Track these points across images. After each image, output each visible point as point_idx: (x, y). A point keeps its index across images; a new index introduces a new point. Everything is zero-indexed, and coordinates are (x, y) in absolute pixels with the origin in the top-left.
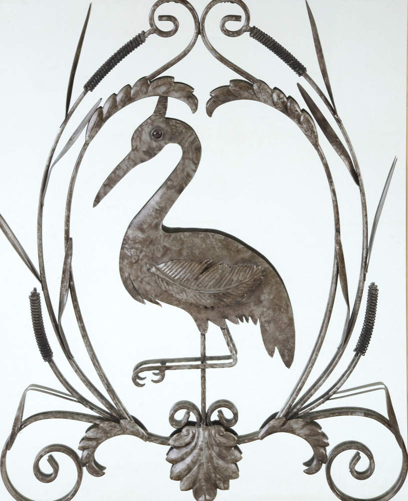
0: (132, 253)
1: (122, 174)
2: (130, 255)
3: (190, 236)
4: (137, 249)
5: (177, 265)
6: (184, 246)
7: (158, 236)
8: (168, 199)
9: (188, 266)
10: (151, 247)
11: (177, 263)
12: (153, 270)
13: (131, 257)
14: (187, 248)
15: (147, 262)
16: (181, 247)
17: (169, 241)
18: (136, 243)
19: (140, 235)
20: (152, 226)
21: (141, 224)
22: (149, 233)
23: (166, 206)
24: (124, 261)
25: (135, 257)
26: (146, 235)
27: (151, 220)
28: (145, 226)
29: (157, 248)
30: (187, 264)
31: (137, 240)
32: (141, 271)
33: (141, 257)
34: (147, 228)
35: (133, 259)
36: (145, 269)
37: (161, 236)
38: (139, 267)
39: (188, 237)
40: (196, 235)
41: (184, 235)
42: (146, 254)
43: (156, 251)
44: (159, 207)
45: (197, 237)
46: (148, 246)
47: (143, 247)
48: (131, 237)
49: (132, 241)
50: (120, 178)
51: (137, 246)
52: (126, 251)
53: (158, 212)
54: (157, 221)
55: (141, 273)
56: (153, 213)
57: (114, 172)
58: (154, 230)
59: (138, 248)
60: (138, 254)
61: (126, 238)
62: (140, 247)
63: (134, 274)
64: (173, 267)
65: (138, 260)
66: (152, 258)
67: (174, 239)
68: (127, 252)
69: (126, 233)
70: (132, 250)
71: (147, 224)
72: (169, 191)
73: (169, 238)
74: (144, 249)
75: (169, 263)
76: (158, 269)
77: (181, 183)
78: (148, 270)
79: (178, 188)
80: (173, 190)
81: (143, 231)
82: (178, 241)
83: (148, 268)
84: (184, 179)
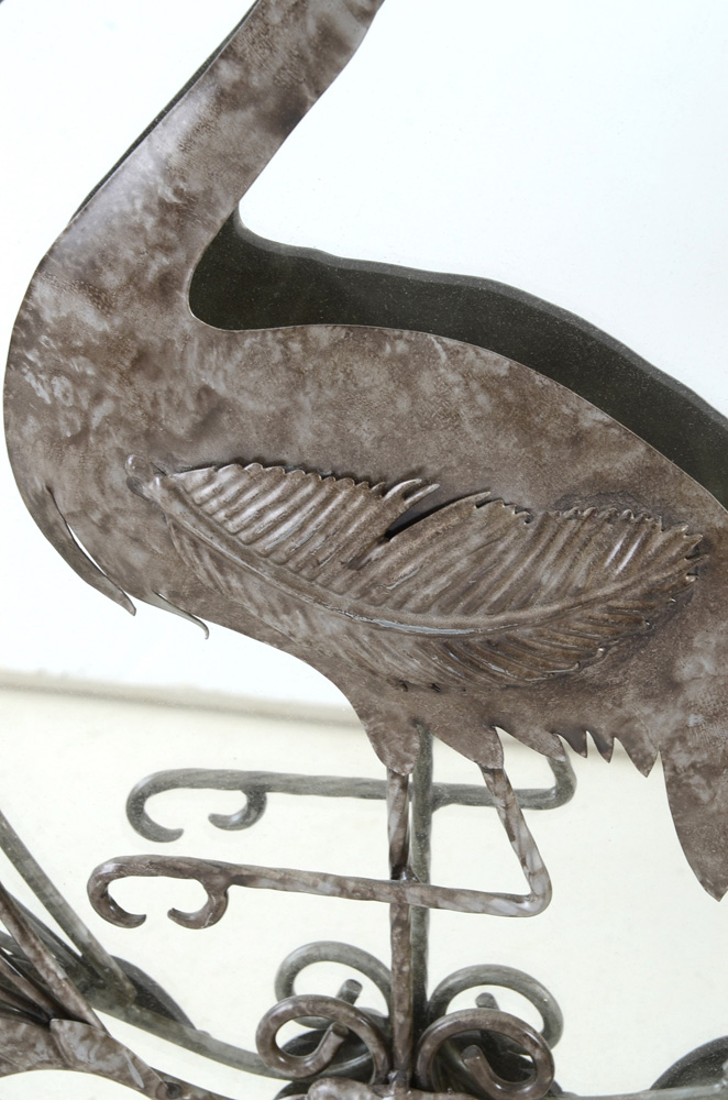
0: (58, 393)
2: (48, 401)
3: (334, 345)
4: (78, 380)
5: (265, 492)
6: (301, 398)
7: (175, 336)
8: (223, 157)
9: (313, 503)
10: (141, 382)
11: (265, 482)
12: (154, 488)
13: (53, 410)
14: (317, 409)
15: (126, 448)
16: (285, 403)
17: (230, 367)
18: (74, 352)
19: (90, 318)
20: (144, 286)
21: (92, 264)
22: (129, 314)
23: (208, 192)
24: (24, 421)
25: (70, 415)
26: (117, 321)
27: (138, 253)
28: (111, 280)
29: (170, 391)
30: (309, 488)
31: (76, 335)
32: (99, 481)
33: (95, 422)
34: (121, 289)
35: (62, 423)
36: (116, 477)
37: (186, 339)
38: (90, 465)
39: (325, 354)
40: (368, 345)
41: (304, 342)
42: (117, 412)
43: (163, 405)
44: (178, 192)
45: (374, 354)
46: (126, 379)
47: (104, 375)
48: (48, 316)
49: (53, 336)
51: (77, 364)
52: (30, 378)
53: (172, 218)
54: (165, 261)
55: (103, 492)
56: (150, 222)
58: (155, 307)
59: (84, 375)
60: (85, 404)
61: (27, 316)
62: (90, 372)
63: (68, 486)
64: (247, 496)
65: (86, 430)
66: (148, 435)
67: (251, 361)
68: (34, 383)
69: (29, 294)
70: (56, 381)
71: (121, 269)
72: (225, 119)
73: (228, 354)
74: (111, 388)
75: (225, 475)
76: (176, 492)
77: (286, 78)
78: (133, 486)
79: (270, 103)
80: (247, 115)
81: (100, 299)
82: (272, 372)
83: (131, 474)
84: (302, 58)
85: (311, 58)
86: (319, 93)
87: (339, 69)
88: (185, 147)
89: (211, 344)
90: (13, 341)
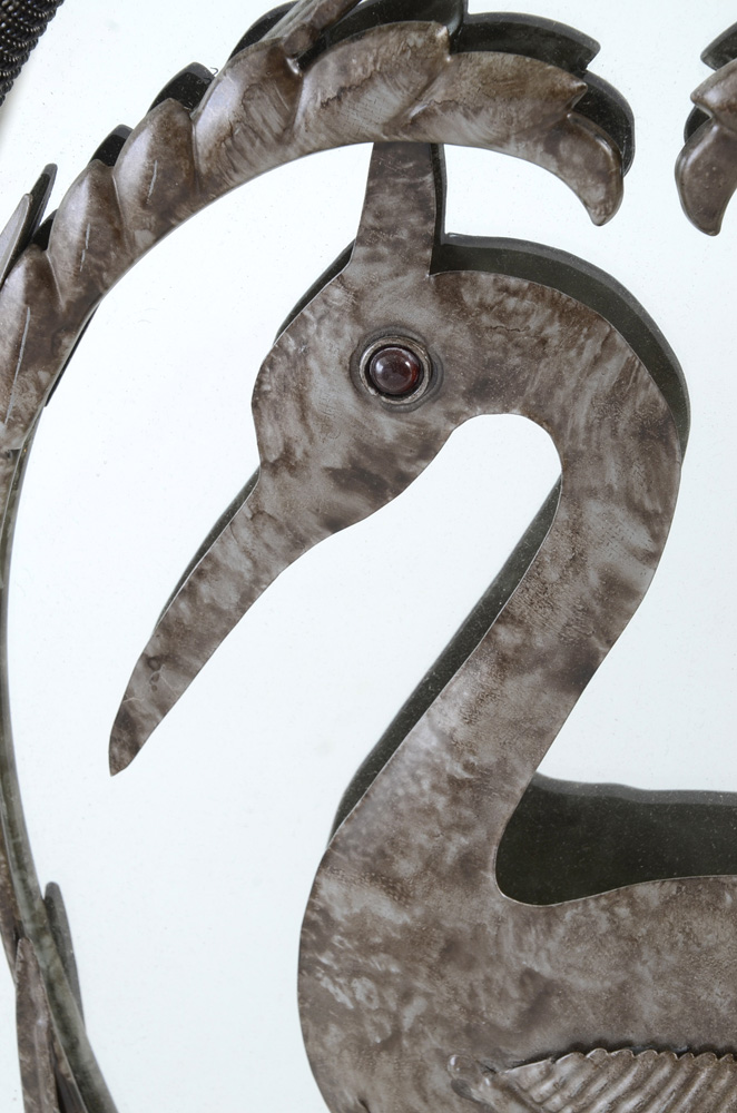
0: (360, 996)
1: (235, 598)
2: (350, 1006)
3: (667, 903)
4: (382, 980)
5: (615, 1081)
6: (639, 968)
7: (486, 919)
8: (514, 724)
9: (673, 1086)
10: (453, 974)
11: (613, 1069)
12: (484, 1090)
13: (357, 1015)
14: (659, 978)
15: (446, 1049)
16: (621, 976)
17: (552, 945)
18: (373, 949)
19: (385, 910)
20: (444, 870)
21: (382, 853)
22: (430, 902)
23: (503, 762)
24: (325, 1030)
25: (377, 1019)
26: (418, 911)
27: (432, 836)
28: (405, 867)
29: (488, 980)
30: (665, 1071)
31: (374, 931)
32: (420, 1087)
33: (407, 1022)
34: (417, 877)
35: (369, 1029)
36: (439, 1080)
37: (499, 921)
38: (407, 1071)
39: (658, 915)
40: (705, 897)
41: (632, 904)
42: (430, 1009)
43: (483, 997)
44: (468, 767)
45: (714, 906)
46: (435, 973)
47: (410, 971)
48: (339, 913)
49: (347, 935)
50: (227, 620)
51: (378, 963)
52: (326, 983)
53: (466, 794)
54: (464, 841)
55: (425, 1100)
56: (441, 802)
57: (187, 589)
58: (458, 891)
59: (388, 974)
60: (392, 1005)
61: (315, 917)
62: (394, 969)
63: (384, 1098)
64: (594, 1089)
65: (397, 1033)
66: (469, 1030)
67: (575, 935)
68: (331, 988)
69: (314, 892)
70: (356, 983)
71: (415, 855)
72: (511, 685)
73: (549, 931)
74: (420, 984)
75: (566, 1066)
76: (511, 1092)
77: (573, 634)
78: (459, 1089)
79: (559, 662)
80: (536, 677)
81: (396, 889)
82: (600, 944)
83: (455, 1077)
84: (587, 611)
85: (598, 609)
86: (610, 643)
87: (629, 615)
88: (471, 717)
89: (528, 923)
90: (303, 946)
